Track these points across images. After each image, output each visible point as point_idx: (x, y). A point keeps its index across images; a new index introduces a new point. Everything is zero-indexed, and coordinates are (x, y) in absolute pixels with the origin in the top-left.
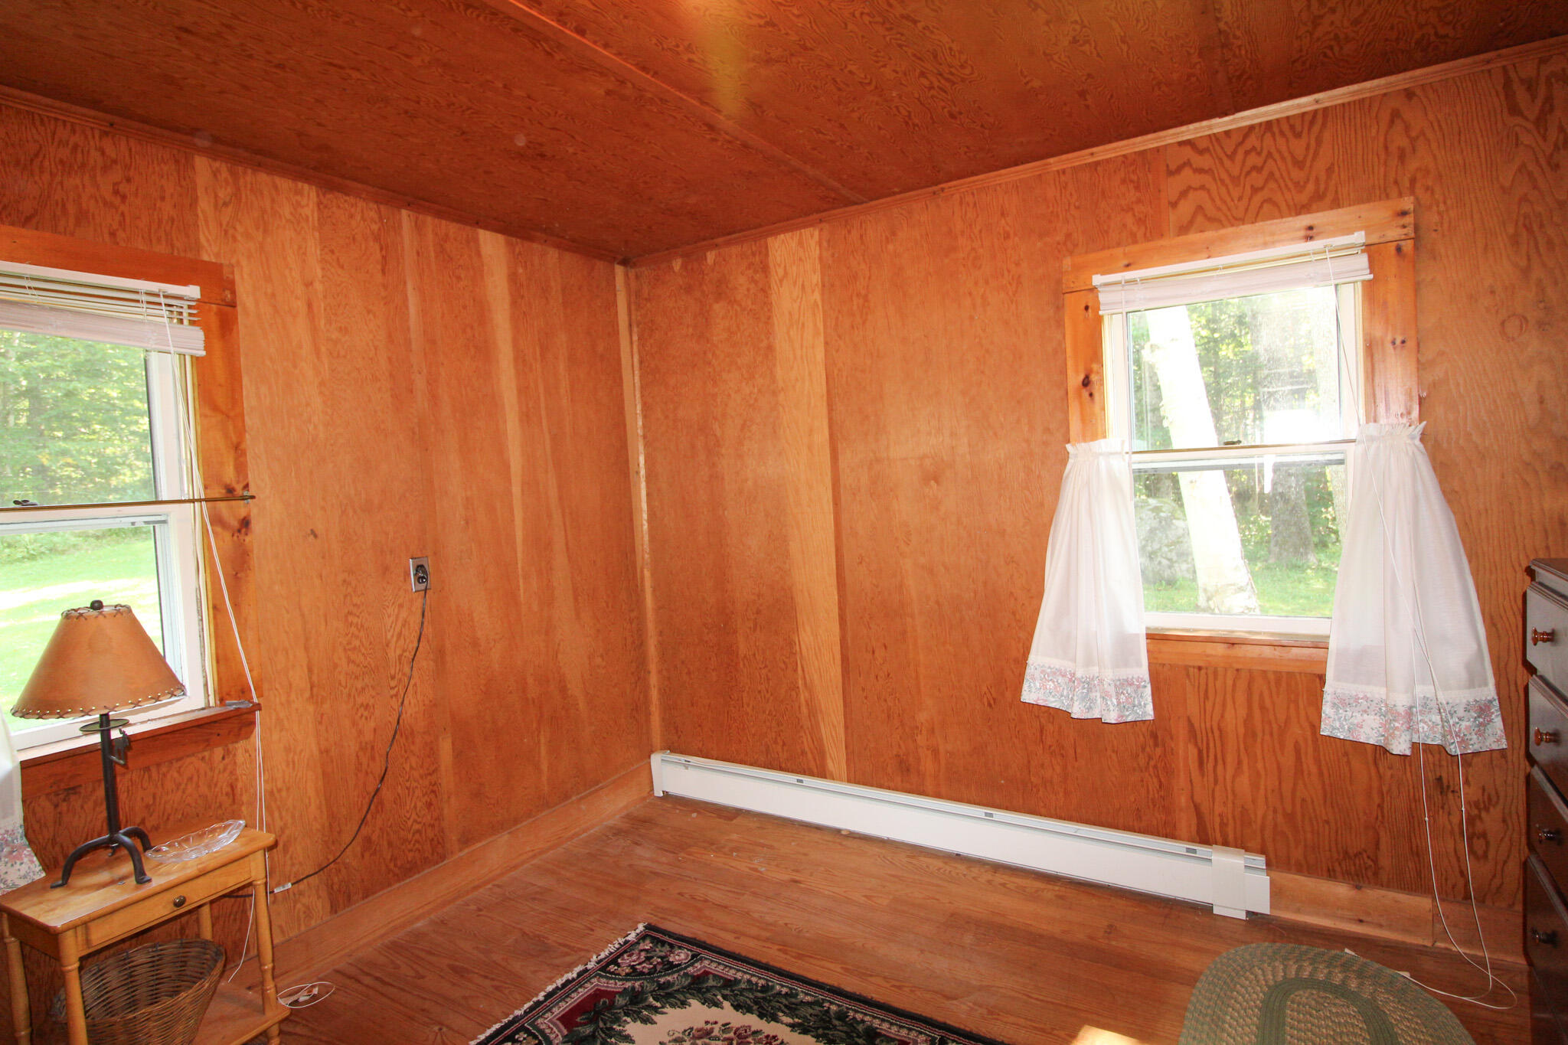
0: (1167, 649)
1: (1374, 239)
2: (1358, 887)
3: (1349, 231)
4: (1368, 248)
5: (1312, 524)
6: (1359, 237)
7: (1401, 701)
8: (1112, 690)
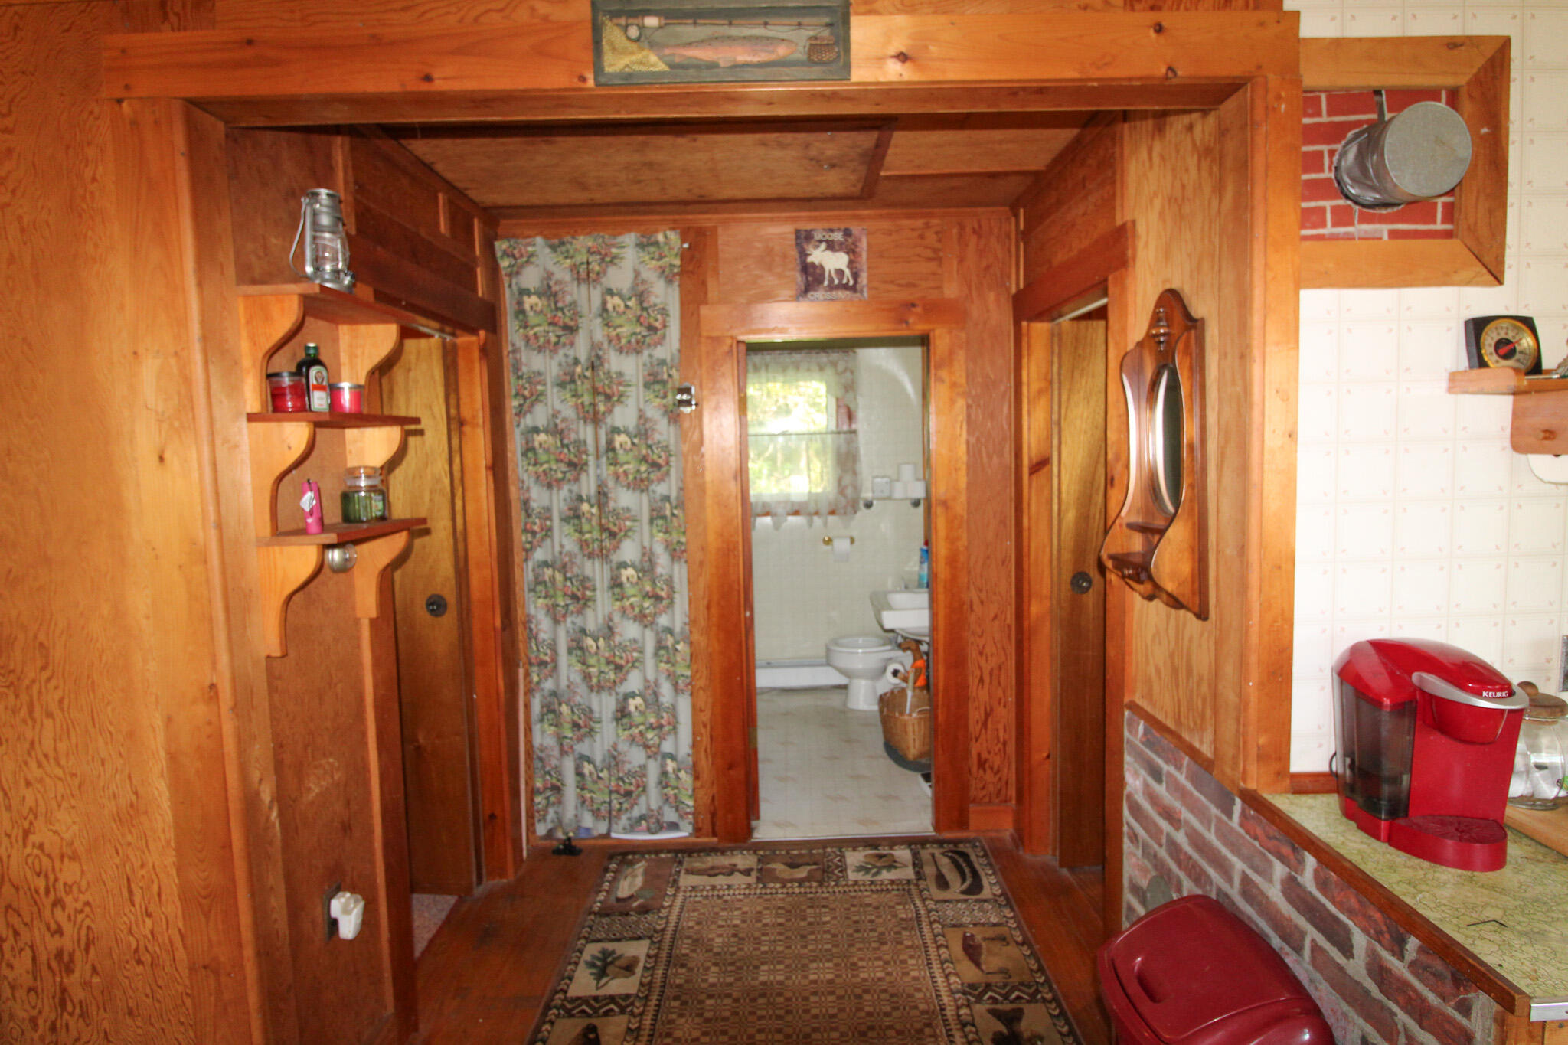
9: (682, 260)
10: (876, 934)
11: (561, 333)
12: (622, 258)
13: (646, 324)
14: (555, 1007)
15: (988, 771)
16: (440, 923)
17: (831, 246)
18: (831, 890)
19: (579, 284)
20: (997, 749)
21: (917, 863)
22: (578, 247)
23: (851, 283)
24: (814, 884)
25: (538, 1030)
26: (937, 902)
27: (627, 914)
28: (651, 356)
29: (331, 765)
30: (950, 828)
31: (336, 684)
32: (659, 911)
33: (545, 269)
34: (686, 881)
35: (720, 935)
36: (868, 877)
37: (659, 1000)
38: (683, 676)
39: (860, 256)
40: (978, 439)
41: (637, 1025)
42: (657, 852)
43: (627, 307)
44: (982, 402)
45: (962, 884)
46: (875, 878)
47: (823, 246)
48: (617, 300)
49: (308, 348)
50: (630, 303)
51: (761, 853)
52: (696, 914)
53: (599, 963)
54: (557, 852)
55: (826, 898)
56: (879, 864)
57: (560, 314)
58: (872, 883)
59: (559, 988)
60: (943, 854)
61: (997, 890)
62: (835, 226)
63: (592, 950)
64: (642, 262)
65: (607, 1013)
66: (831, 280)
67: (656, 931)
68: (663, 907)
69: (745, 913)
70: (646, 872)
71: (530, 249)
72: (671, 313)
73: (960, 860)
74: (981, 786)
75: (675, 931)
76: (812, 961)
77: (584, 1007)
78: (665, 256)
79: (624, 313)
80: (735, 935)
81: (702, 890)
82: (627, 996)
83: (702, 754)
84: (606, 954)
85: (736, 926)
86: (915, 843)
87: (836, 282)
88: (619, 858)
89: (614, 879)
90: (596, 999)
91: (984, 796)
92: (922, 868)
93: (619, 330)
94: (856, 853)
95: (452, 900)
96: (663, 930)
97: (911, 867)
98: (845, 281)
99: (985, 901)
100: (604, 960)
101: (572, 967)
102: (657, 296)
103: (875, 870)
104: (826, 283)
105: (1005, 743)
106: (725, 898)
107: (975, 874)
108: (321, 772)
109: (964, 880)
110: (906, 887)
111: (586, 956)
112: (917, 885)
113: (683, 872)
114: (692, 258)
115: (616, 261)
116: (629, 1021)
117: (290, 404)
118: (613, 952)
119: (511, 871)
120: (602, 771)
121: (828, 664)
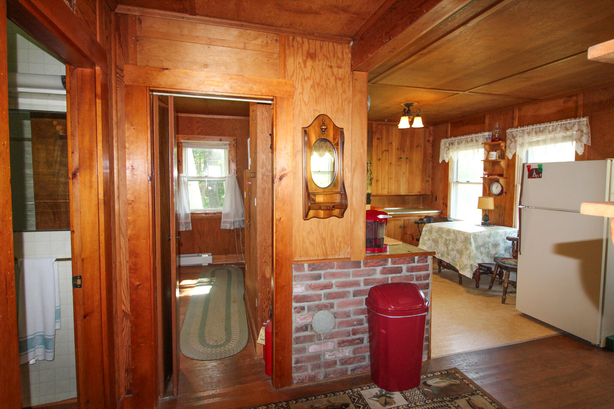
0: (194, 215)
1: (230, 143)
2: (226, 255)
3: (227, 141)
4: (229, 144)
5: (220, 199)
6: (228, 142)
7: (232, 220)
8: (184, 224)
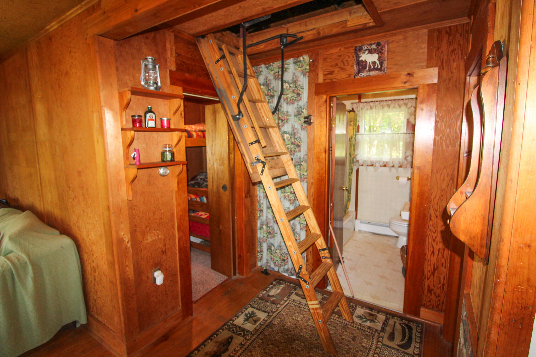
9: (310, 66)
10: (348, 348)
11: (269, 98)
12: (289, 68)
13: (296, 93)
14: (227, 325)
15: (433, 295)
16: (218, 284)
17: (371, 52)
18: (341, 321)
19: (275, 80)
20: (439, 286)
21: (385, 323)
22: (275, 66)
23: (379, 67)
24: (337, 316)
25: (218, 331)
26: (384, 345)
27: (268, 302)
28: (298, 105)
29: (158, 233)
30: (410, 313)
31: (161, 210)
32: (277, 305)
33: (265, 76)
34: (294, 297)
35: (290, 322)
36: (360, 322)
37: (256, 337)
38: (302, 223)
39: (384, 54)
40: (441, 138)
41: (244, 343)
42: (291, 283)
43: (290, 87)
44: (445, 120)
45: (401, 341)
46: (362, 323)
47: (367, 52)
48: (287, 85)
49: (148, 108)
50: (291, 85)
51: (325, 296)
52: (288, 311)
53: (249, 315)
54: (262, 272)
55: (337, 324)
56: (368, 318)
57: (269, 91)
58: (360, 324)
59: (232, 319)
60: (400, 324)
61: (417, 351)
62: (373, 42)
63: (250, 310)
64: (296, 69)
65: (239, 335)
66: (370, 67)
67: (272, 312)
68: (280, 304)
69: (304, 317)
70: (283, 289)
71: (260, 69)
72: (305, 87)
73: (407, 330)
74: (429, 300)
75: (278, 314)
76: (315, 348)
77: (235, 329)
78: (304, 66)
79: (289, 89)
80: (295, 324)
81: (296, 302)
82: (249, 331)
83: (309, 253)
84: (253, 313)
85: (298, 321)
86: (389, 314)
87: (372, 67)
88: (278, 281)
89: (272, 288)
90: (240, 327)
91: (430, 305)
92: (386, 326)
93: (288, 96)
94: (362, 310)
95: (226, 277)
96: (274, 312)
97: (381, 324)
98: (376, 67)
99: (407, 354)
100: (250, 315)
101: (241, 313)
102: (300, 82)
103: (364, 320)
104: (367, 68)
105: (443, 285)
106: (302, 308)
107: (410, 339)
108: (153, 235)
109: (403, 340)
110: (374, 333)
111: (247, 312)
112: (379, 334)
113: (294, 293)
114: (314, 65)
115: (287, 70)
116: (243, 341)
117: (138, 125)
118: (255, 313)
119: (245, 274)
120: (277, 250)
121: (389, 227)
